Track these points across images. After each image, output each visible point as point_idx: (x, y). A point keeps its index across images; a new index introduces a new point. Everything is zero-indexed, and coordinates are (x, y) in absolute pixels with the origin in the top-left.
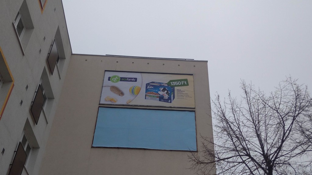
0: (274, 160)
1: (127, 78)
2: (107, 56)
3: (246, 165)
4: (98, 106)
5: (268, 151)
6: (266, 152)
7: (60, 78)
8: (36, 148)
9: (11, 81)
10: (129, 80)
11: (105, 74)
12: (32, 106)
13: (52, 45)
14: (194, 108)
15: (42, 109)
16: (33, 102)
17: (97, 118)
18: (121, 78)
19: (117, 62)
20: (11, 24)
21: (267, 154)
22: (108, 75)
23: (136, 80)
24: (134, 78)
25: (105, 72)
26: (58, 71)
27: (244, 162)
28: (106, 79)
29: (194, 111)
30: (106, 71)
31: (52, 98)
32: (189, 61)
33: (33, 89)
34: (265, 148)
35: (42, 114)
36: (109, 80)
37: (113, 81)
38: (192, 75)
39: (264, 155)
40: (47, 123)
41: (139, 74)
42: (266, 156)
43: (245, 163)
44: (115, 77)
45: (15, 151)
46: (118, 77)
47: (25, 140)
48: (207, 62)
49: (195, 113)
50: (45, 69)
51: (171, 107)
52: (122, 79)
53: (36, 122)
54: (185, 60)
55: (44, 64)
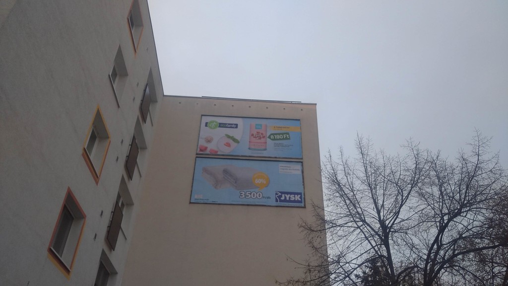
0: (391, 226)
1: (226, 124)
2: (203, 98)
3: (361, 230)
4: (195, 156)
5: (384, 217)
6: (382, 218)
7: (152, 125)
8: (130, 204)
9: (108, 137)
10: (229, 126)
11: (201, 119)
12: (127, 162)
13: (145, 90)
14: (302, 159)
15: (136, 162)
16: (128, 157)
17: (194, 170)
18: (220, 124)
19: (215, 105)
20: (107, 76)
21: (383, 220)
22: (205, 120)
23: (236, 126)
24: (235, 124)
25: (201, 117)
26: (151, 117)
27: (359, 227)
28: (203, 125)
29: (302, 162)
30: (202, 115)
31: (144, 148)
32: (296, 104)
33: (128, 141)
34: (382, 214)
35: (136, 168)
36: (206, 125)
37: (211, 128)
38: (299, 120)
39: (380, 220)
40: (141, 176)
41: (240, 119)
42: (382, 222)
43: (360, 229)
44: (213, 122)
45: (112, 212)
46: (216, 122)
47: (119, 197)
48: (316, 104)
49: (302, 165)
50: (138, 118)
51: (276, 158)
52: (222, 125)
53: (130, 177)
54: (291, 103)
55: (137, 113)
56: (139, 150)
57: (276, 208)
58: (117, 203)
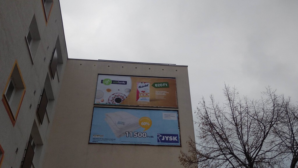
1: (118, 81)
2: (99, 61)
3: (230, 162)
4: (93, 106)
7: (59, 82)
8: (41, 145)
9: (23, 88)
10: (120, 83)
11: (98, 77)
12: (38, 109)
13: (53, 53)
14: (178, 108)
15: (46, 110)
16: (39, 105)
17: (92, 117)
18: (113, 81)
19: (109, 66)
20: (24, 38)
22: (101, 78)
26: (58, 75)
27: (227, 159)
30: (99, 74)
31: (52, 99)
32: (172, 66)
33: (39, 93)
35: (45, 115)
36: (102, 82)
37: (105, 84)
39: (245, 153)
41: (129, 78)
44: (107, 79)
45: (25, 150)
46: (110, 80)
49: (178, 113)
50: (48, 74)
52: (114, 82)
53: (41, 122)
54: (168, 65)
55: (47, 70)
56: (48, 101)
57: (158, 147)
58: (30, 142)
